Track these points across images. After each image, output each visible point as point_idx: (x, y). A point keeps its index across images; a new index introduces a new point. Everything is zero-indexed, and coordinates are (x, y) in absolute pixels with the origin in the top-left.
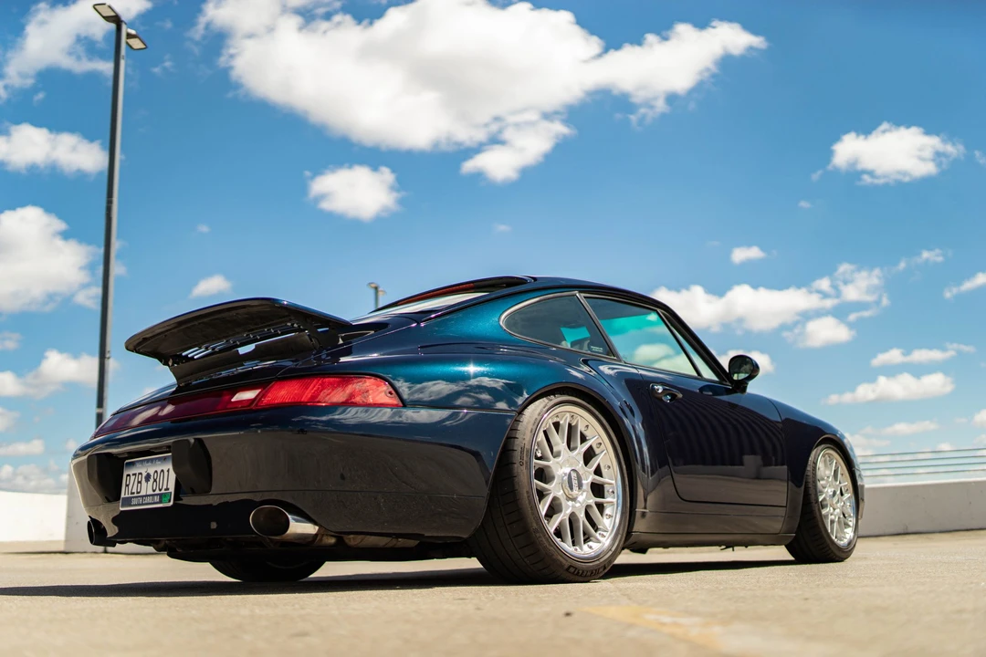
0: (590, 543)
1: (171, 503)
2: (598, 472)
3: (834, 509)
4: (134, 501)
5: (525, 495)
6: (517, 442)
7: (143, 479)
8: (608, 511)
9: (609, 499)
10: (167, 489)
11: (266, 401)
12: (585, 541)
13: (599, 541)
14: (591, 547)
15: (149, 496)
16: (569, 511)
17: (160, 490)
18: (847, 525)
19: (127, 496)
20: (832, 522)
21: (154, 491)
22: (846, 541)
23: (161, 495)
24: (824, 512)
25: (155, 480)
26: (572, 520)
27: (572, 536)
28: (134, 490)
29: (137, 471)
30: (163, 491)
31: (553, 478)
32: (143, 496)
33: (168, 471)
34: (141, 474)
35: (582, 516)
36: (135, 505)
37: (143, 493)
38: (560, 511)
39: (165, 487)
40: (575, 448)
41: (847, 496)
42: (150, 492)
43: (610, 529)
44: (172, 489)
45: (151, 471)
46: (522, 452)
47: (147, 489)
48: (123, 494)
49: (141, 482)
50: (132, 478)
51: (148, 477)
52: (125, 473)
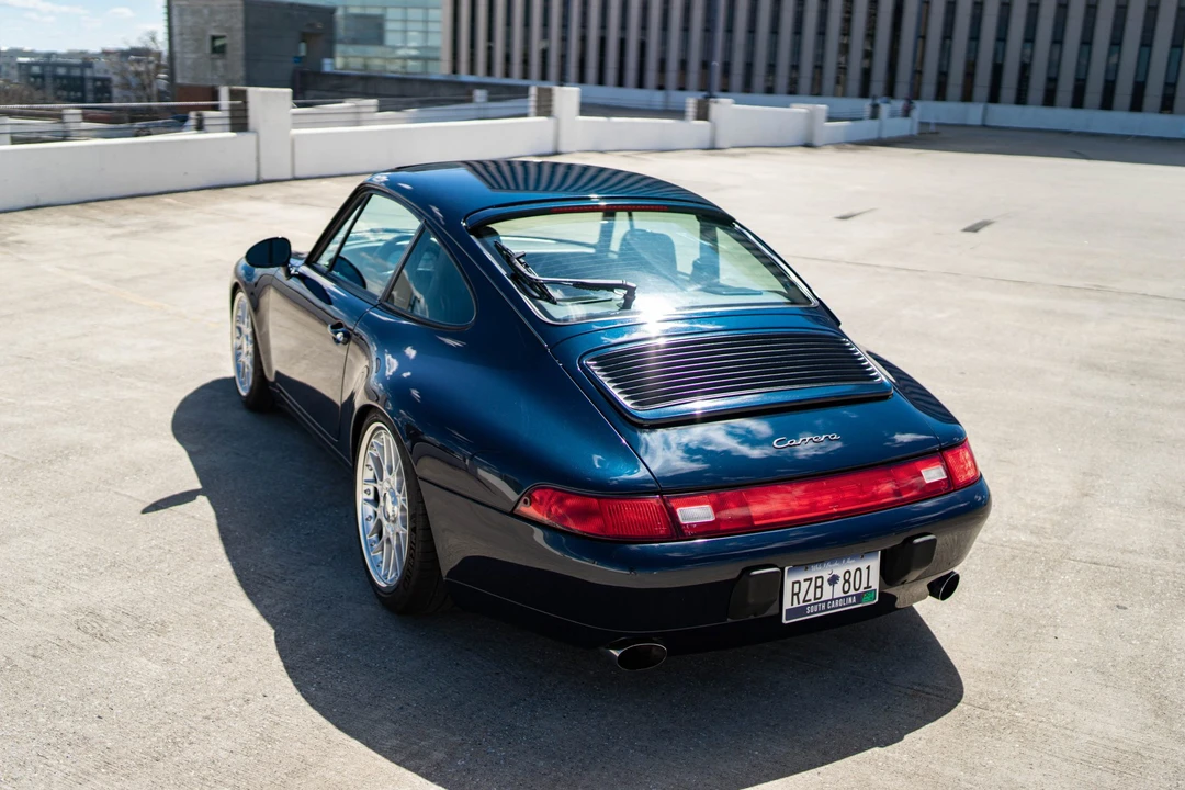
1: (875, 601)
4: (811, 610)
7: (826, 584)
10: (868, 587)
15: (838, 599)
17: (856, 590)
19: (796, 605)
21: (845, 592)
23: (857, 595)
28: (810, 596)
29: (813, 576)
30: (862, 590)
32: (826, 602)
33: (868, 568)
34: (821, 577)
36: (814, 613)
37: (826, 597)
42: (839, 595)
44: (875, 586)
45: (841, 571)
47: (833, 592)
48: (787, 605)
49: (821, 587)
50: (805, 585)
51: (834, 579)
52: (789, 582)
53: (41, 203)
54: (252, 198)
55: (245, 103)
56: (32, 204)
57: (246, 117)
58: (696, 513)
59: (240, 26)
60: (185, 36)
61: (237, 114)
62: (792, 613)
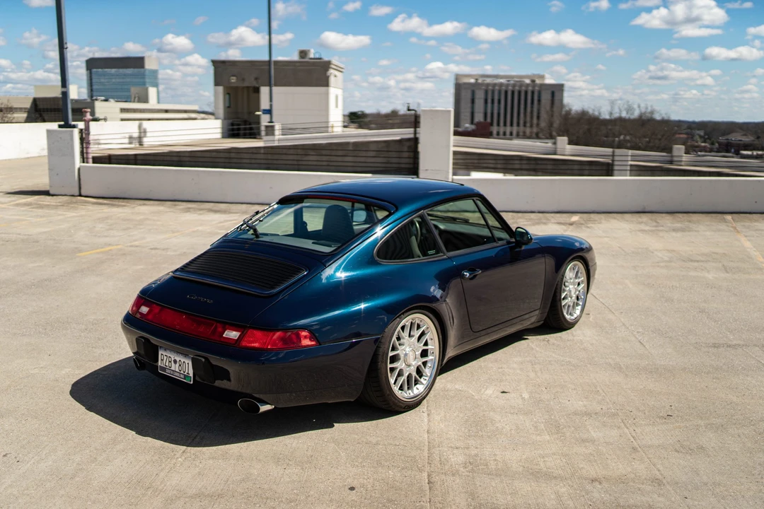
0: (418, 386)
1: (192, 383)
2: (426, 344)
3: (571, 298)
4: (168, 371)
5: (384, 378)
6: (381, 350)
7: (172, 362)
8: (429, 364)
9: (430, 357)
10: (188, 374)
11: (244, 344)
12: (415, 385)
13: (423, 384)
14: (418, 389)
15: (177, 372)
16: (407, 375)
17: (184, 372)
18: (577, 305)
19: (162, 365)
20: (569, 306)
21: (180, 371)
22: (575, 316)
23: (185, 375)
24: (563, 303)
25: (180, 365)
26: (409, 376)
27: (408, 384)
28: (167, 364)
29: (168, 355)
31: (400, 359)
32: (173, 371)
33: (188, 364)
34: (170, 357)
35: (414, 374)
36: (169, 373)
37: (173, 368)
38: (402, 375)
39: (187, 372)
40: (413, 336)
41: (582, 286)
42: (177, 370)
43: (429, 375)
44: (191, 375)
45: (178, 359)
46: (383, 355)
47: (175, 367)
48: (159, 364)
50: (165, 358)
51: (175, 362)
52: (160, 352)
62: (161, 368)
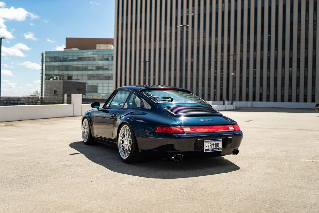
1: (222, 150)
7: (212, 145)
10: (220, 147)
15: (215, 149)
17: (218, 147)
19: (207, 149)
21: (216, 147)
28: (209, 147)
29: (210, 143)
32: (212, 149)
33: (220, 143)
36: (210, 151)
44: (222, 147)
48: (205, 148)
49: (211, 146)
50: (208, 145)
51: (213, 145)
52: (205, 144)
53: (22, 119)
54: (72, 119)
55: (71, 97)
56: (20, 120)
57: (71, 101)
58: (187, 129)
59: (62, 87)
60: (47, 90)
61: (69, 100)
62: (206, 150)
